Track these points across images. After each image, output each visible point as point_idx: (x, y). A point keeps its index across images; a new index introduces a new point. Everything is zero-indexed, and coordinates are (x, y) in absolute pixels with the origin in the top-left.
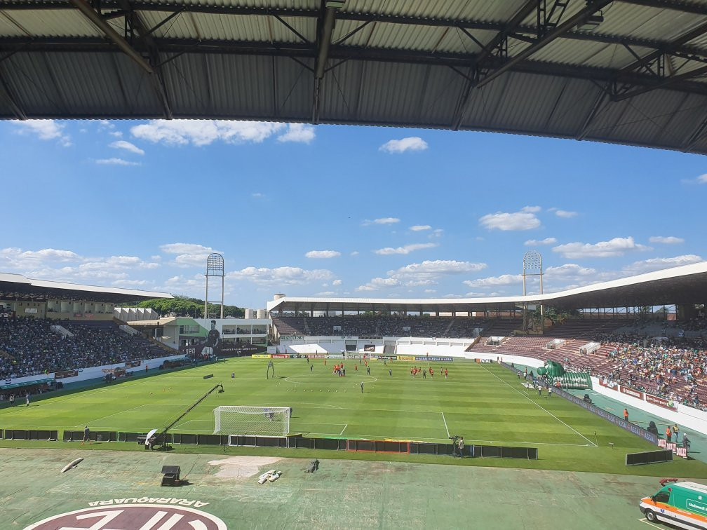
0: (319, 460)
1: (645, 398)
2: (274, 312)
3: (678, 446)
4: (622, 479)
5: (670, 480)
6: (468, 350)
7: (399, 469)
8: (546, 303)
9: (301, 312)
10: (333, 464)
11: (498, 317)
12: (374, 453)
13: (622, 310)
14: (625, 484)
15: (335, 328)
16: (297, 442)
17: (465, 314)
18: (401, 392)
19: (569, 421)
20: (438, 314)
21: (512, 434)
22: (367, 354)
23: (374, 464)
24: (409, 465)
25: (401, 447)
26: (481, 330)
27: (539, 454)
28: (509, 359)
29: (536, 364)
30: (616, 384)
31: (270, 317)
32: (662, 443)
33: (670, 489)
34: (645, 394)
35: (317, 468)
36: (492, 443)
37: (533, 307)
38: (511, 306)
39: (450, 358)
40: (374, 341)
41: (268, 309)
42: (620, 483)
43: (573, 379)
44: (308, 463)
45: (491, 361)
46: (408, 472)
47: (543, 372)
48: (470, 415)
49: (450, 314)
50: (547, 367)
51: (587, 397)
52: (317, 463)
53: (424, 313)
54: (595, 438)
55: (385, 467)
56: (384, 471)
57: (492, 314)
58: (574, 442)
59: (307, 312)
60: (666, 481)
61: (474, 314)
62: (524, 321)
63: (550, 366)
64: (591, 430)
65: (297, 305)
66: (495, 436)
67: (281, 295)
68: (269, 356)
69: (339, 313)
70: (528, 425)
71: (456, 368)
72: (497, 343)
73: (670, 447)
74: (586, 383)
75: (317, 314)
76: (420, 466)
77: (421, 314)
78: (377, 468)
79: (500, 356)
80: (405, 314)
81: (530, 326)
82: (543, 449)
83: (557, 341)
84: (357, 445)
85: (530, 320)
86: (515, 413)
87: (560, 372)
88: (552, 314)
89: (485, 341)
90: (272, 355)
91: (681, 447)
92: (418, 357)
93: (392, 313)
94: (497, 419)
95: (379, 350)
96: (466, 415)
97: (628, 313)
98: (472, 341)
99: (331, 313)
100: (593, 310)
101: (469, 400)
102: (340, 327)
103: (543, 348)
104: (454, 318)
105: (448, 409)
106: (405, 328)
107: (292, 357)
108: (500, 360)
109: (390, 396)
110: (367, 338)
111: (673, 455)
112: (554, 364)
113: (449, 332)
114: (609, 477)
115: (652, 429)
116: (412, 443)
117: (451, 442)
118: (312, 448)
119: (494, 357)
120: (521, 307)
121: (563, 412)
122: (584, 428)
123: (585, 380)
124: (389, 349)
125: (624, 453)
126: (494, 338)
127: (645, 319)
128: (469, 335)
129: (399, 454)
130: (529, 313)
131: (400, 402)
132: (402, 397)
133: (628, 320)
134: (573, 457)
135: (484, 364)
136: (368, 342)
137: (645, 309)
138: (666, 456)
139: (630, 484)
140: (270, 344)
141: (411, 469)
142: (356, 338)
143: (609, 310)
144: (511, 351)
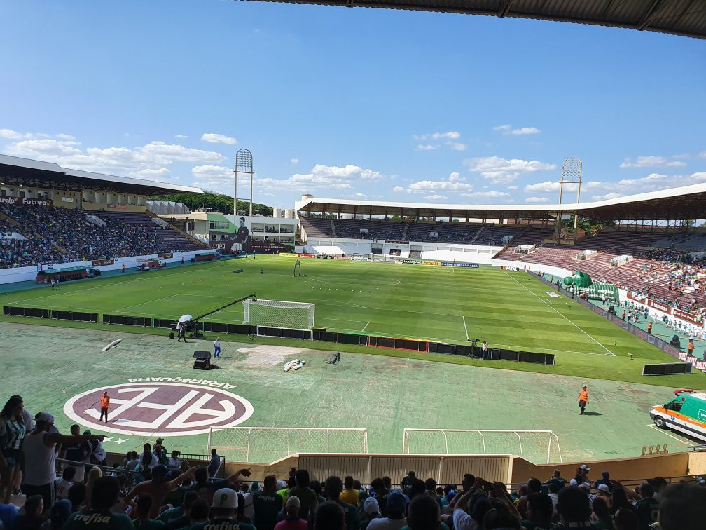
0: (341, 353)
1: (672, 312)
2: (302, 212)
3: (699, 360)
4: (636, 387)
5: (685, 391)
6: (495, 257)
7: (417, 366)
8: (582, 213)
9: (329, 214)
10: (353, 357)
11: (529, 225)
12: (393, 350)
13: (662, 223)
14: (639, 392)
15: (361, 230)
16: (321, 335)
17: (496, 221)
18: (424, 295)
19: (589, 331)
20: (467, 220)
21: (531, 340)
22: (392, 258)
23: (393, 360)
24: (426, 363)
25: (420, 346)
26: (511, 237)
27: (556, 360)
28: (536, 268)
29: (562, 273)
30: (644, 297)
31: (297, 217)
32: (682, 357)
33: (683, 399)
34: (673, 309)
35: (339, 360)
36: (510, 348)
37: (567, 217)
38: (545, 214)
39: (476, 264)
40: (400, 246)
41: (296, 209)
42: (633, 391)
43: (600, 291)
44: (330, 355)
45: (518, 269)
46: (425, 369)
47: (570, 283)
48: (491, 320)
49: (480, 221)
50: (574, 276)
51: (612, 308)
52: (339, 355)
53: (454, 219)
54: (614, 348)
55: (404, 363)
56: (401, 366)
57: (523, 222)
58: (593, 351)
59: (334, 214)
60: (680, 392)
61: (505, 221)
62: (557, 230)
63: (578, 276)
64: (611, 341)
65: (325, 207)
66: (514, 341)
67: (309, 196)
68: (297, 255)
69: (366, 217)
70: (548, 332)
71: (482, 275)
72: (526, 251)
73: (690, 360)
74: (612, 295)
75: (344, 216)
76: (438, 365)
77: (451, 220)
78: (395, 363)
79: (528, 265)
80: (434, 219)
81: (562, 236)
82: (561, 357)
83: (588, 252)
84: (378, 342)
85: (562, 230)
86: (537, 320)
87: (587, 282)
88: (587, 224)
89: (514, 250)
90: (299, 254)
91: (702, 361)
92: (444, 263)
93: (421, 218)
94: (518, 326)
95: (405, 255)
96: (486, 320)
97: (668, 226)
98: (499, 249)
99: (358, 216)
100: (631, 222)
101: (492, 305)
102: (366, 231)
103: (573, 259)
104: (485, 225)
105: (469, 314)
106: (432, 234)
107: (318, 257)
108: (527, 268)
109: (413, 299)
110: (393, 242)
111: (692, 369)
112: (581, 275)
113: (478, 239)
114: (624, 385)
115: (675, 342)
116: (431, 343)
117: (469, 344)
118: (335, 341)
119: (521, 265)
120: (555, 216)
121: (586, 322)
122: (605, 338)
123: (612, 292)
124: (415, 252)
125: (642, 363)
126: (523, 247)
127: (685, 233)
128: (499, 243)
129: (418, 353)
130: (562, 222)
131: (422, 304)
132: (423, 300)
133: (667, 233)
134: (589, 365)
135: (511, 272)
136: (394, 246)
137: (687, 223)
138: (686, 368)
139: (643, 392)
140: (297, 244)
141: (429, 366)
142: (383, 242)
143: (648, 223)
144: (539, 260)
